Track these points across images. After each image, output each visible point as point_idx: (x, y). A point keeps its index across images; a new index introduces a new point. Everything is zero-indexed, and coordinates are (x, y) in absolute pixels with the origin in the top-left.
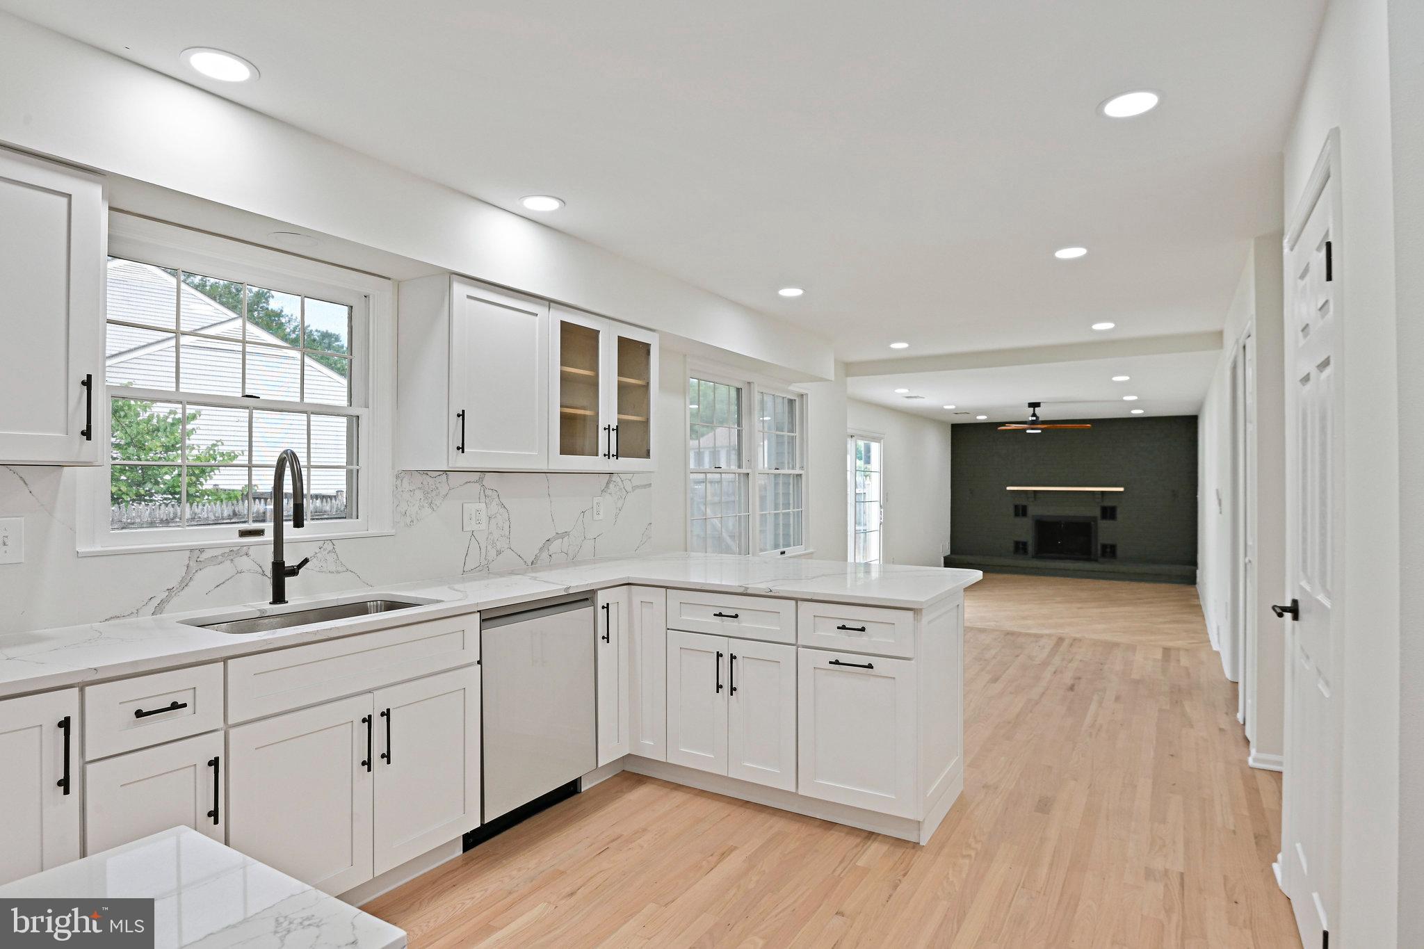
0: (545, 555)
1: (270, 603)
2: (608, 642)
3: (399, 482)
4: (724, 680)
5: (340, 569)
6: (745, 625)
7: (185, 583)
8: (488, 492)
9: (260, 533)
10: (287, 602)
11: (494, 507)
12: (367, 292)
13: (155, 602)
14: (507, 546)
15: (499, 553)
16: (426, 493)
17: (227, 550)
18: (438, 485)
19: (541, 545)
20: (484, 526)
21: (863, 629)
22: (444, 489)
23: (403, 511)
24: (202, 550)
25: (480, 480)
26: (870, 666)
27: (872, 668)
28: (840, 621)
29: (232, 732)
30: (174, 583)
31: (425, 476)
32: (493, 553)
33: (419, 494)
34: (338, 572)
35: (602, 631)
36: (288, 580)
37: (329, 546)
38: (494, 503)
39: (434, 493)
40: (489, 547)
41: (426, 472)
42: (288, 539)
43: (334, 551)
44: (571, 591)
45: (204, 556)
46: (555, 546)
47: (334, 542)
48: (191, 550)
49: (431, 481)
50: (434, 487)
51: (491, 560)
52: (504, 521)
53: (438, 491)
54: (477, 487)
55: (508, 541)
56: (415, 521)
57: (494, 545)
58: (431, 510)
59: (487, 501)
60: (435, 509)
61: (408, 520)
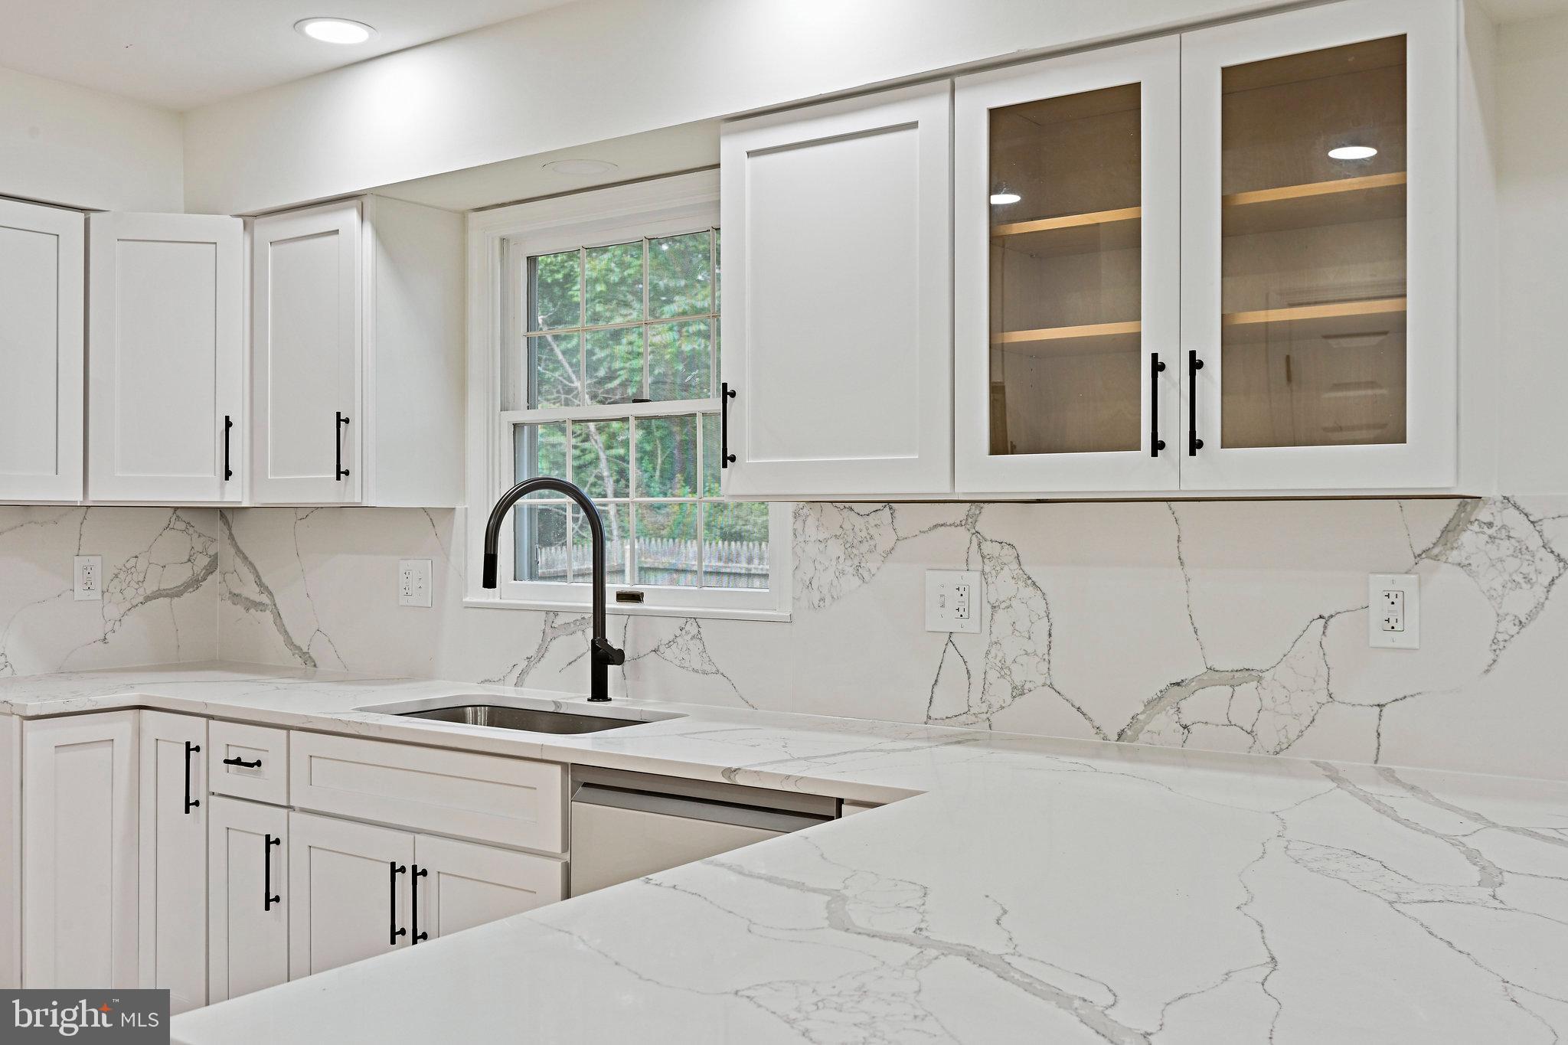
0: (1163, 722)
3: (799, 525)
5: (707, 668)
7: (542, 651)
8: (987, 548)
9: (622, 597)
10: (610, 700)
11: (1005, 585)
13: (518, 671)
14: (1041, 680)
15: (1019, 692)
16: (849, 546)
17: (578, 617)
18: (872, 531)
19: (1152, 694)
20: (972, 626)
22: (885, 539)
23: (807, 579)
24: (556, 614)
25: (972, 518)
30: (532, 651)
31: (846, 512)
32: (1001, 691)
33: (836, 549)
34: (705, 673)
38: (1006, 572)
39: (864, 548)
40: (992, 675)
41: (848, 504)
43: (698, 637)
45: (560, 621)
46: (1202, 704)
47: (700, 622)
48: (547, 612)
49: (859, 522)
50: (864, 534)
51: (996, 706)
52: (1035, 618)
53: (872, 543)
54: (963, 535)
55: (1044, 667)
56: (828, 600)
57: (1004, 670)
58: (859, 582)
59: (987, 569)
60: (867, 578)
61: (816, 597)
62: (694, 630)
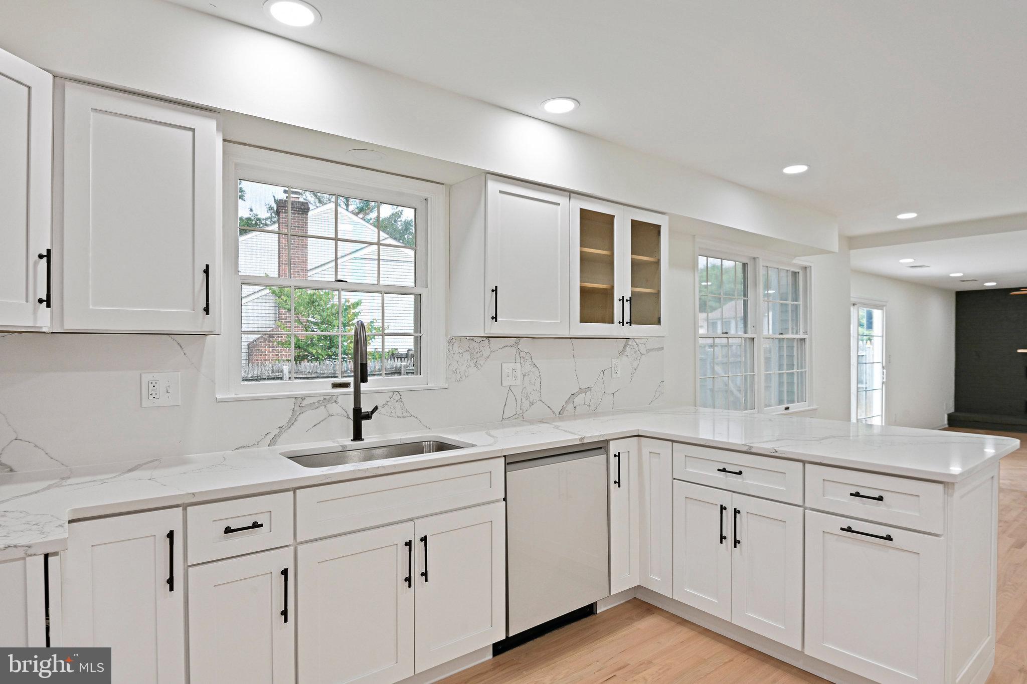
0: (570, 407)
1: (352, 440)
2: (619, 486)
3: (451, 346)
4: (728, 532)
5: (405, 414)
6: (749, 482)
7: (291, 423)
8: (523, 354)
9: (346, 385)
10: (363, 440)
11: (528, 367)
12: (426, 195)
13: (270, 436)
14: (538, 399)
15: (531, 404)
16: (472, 355)
17: (322, 398)
18: (482, 349)
19: (567, 399)
20: (519, 382)
21: (880, 499)
22: (486, 352)
23: (454, 369)
24: (303, 398)
25: (517, 344)
26: (889, 538)
27: (891, 540)
28: (853, 487)
29: (300, 547)
30: (283, 423)
31: (471, 340)
32: (526, 404)
33: (467, 356)
34: (404, 417)
35: (614, 477)
36: (364, 423)
37: (397, 397)
38: (527, 363)
39: (479, 355)
40: (524, 399)
41: (472, 338)
42: (364, 391)
43: (400, 400)
44: (586, 441)
45: (305, 403)
46: (579, 399)
47: (401, 393)
48: (296, 398)
49: (476, 345)
50: (478, 350)
51: (525, 410)
52: (536, 378)
53: (481, 353)
54: (514, 350)
55: (539, 394)
56: (464, 377)
57: (527, 398)
58: (476, 369)
59: (522, 362)
60: (479, 368)
61: (458, 377)
62: (398, 397)
